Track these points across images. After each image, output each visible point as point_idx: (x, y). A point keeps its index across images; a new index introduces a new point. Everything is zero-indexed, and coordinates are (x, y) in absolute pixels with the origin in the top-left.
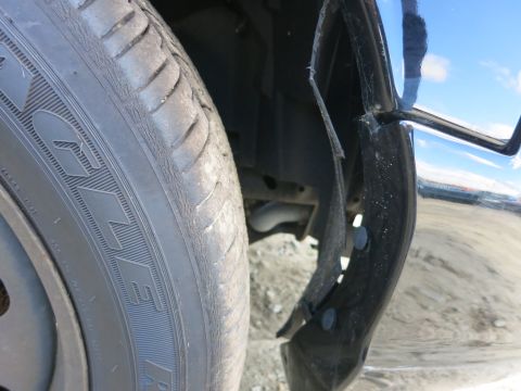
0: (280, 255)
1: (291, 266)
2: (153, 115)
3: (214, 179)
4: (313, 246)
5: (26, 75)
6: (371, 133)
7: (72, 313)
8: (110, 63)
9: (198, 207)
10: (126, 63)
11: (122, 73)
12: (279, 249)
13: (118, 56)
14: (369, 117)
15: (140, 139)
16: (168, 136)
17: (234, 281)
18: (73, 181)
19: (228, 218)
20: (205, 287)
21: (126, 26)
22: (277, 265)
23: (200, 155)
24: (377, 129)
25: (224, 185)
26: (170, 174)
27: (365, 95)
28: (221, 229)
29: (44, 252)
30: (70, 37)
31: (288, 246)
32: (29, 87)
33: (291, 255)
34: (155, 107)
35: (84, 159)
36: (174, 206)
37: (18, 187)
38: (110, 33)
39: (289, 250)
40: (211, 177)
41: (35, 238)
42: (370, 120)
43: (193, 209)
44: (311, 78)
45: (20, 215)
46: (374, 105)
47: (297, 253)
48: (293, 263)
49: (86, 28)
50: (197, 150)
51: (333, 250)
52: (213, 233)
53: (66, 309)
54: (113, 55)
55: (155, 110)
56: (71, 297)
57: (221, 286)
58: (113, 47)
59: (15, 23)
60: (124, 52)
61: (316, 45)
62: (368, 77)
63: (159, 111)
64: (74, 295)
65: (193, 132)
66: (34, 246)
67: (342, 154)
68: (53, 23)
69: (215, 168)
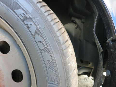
0: (83, 81)
1: (86, 85)
2: (59, 37)
3: (71, 53)
4: (92, 79)
5: (35, 28)
6: (110, 44)
7: (36, 82)
8: (51, 26)
9: (67, 59)
10: (54, 26)
11: (53, 28)
12: (83, 80)
13: (53, 25)
14: (109, 41)
15: (56, 42)
16: (62, 42)
17: (74, 79)
18: (41, 50)
19: (74, 63)
20: (67, 79)
21: (55, 20)
22: (82, 84)
23: (68, 47)
24: (111, 43)
25: (73, 55)
26: (62, 50)
27: (108, 35)
28: (72, 65)
29: (32, 66)
30: (44, 21)
31: (85, 79)
32: (35, 30)
33: (86, 82)
34: (59, 35)
35: (44, 45)
36: (62, 58)
37: (30, 51)
38: (52, 21)
39: (85, 80)
40: (70, 52)
41: (31, 63)
42: (110, 41)
43: (66, 59)
44: (94, 32)
45: (29, 57)
46: (110, 37)
47: (87, 81)
48: (86, 84)
49: (47, 19)
50: (68, 46)
51: (99, 78)
52: (70, 66)
53: (35, 81)
54: (52, 25)
55: (59, 36)
56: (36, 78)
57: (71, 80)
58: (52, 23)
59: (35, 18)
60: (54, 24)
61: (95, 25)
62: (109, 31)
63: (60, 36)
64: (37, 77)
65: (67, 42)
66: (30, 65)
67: (102, 50)
68: (42, 18)
69: (71, 51)
